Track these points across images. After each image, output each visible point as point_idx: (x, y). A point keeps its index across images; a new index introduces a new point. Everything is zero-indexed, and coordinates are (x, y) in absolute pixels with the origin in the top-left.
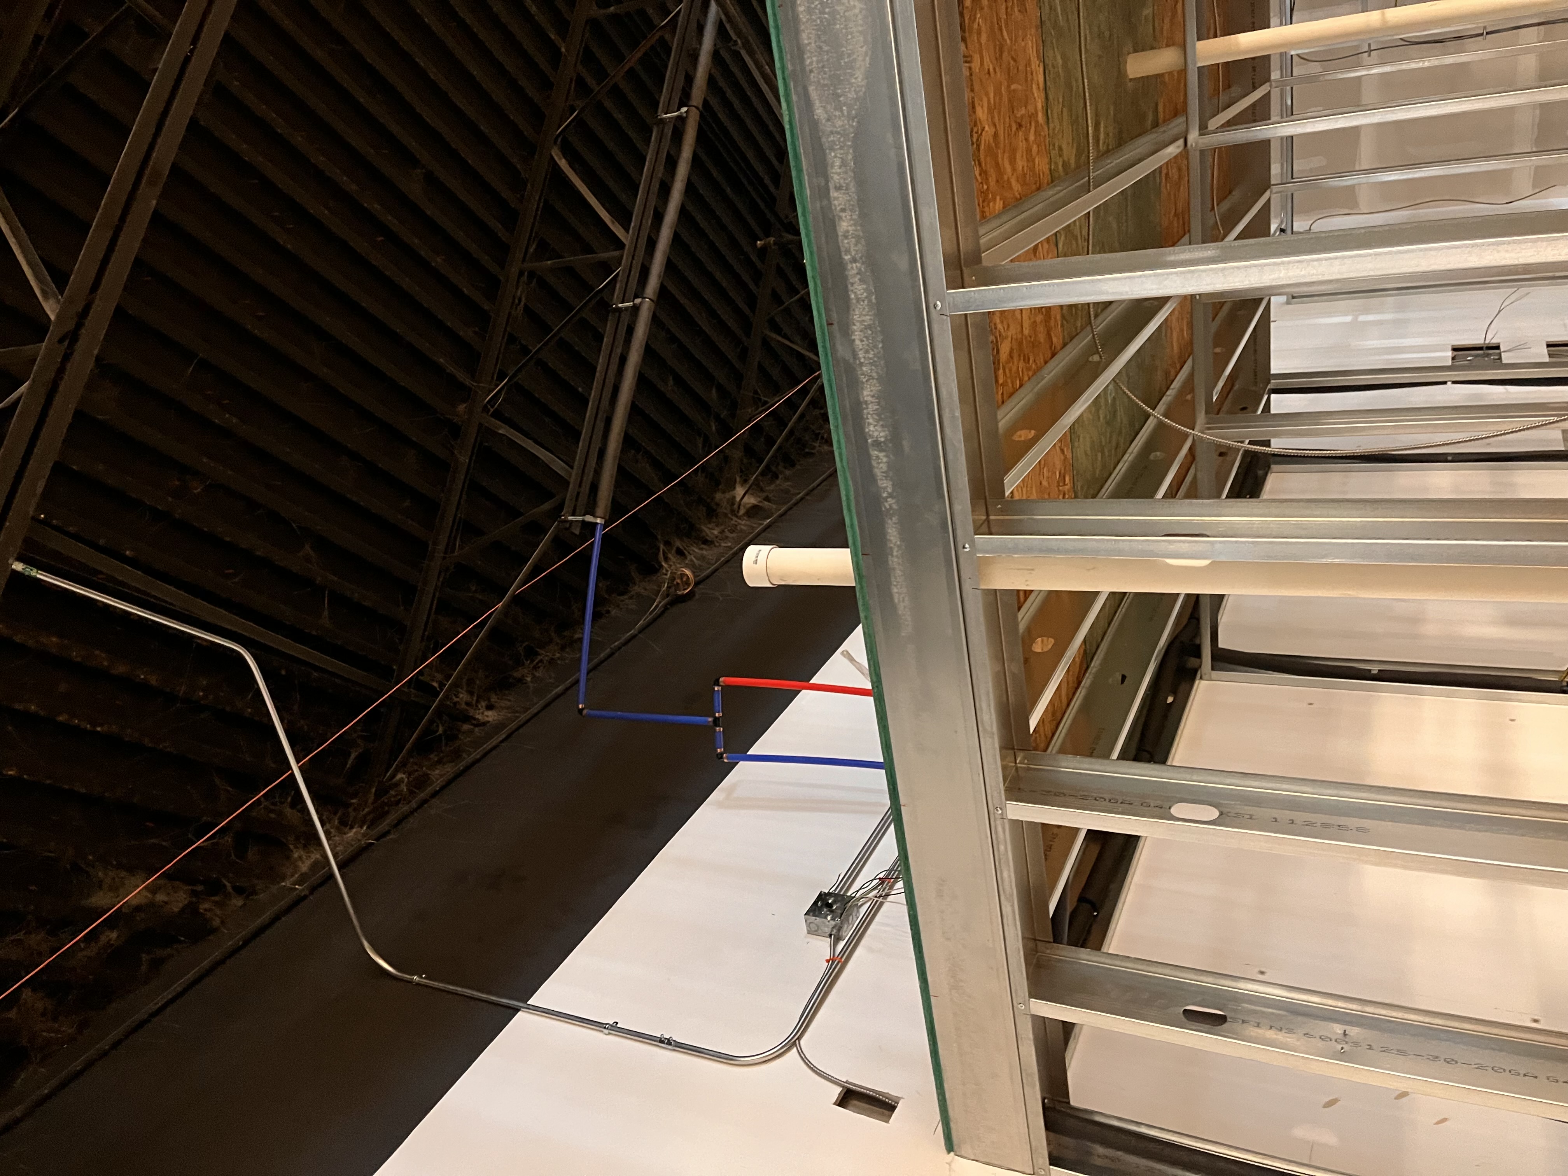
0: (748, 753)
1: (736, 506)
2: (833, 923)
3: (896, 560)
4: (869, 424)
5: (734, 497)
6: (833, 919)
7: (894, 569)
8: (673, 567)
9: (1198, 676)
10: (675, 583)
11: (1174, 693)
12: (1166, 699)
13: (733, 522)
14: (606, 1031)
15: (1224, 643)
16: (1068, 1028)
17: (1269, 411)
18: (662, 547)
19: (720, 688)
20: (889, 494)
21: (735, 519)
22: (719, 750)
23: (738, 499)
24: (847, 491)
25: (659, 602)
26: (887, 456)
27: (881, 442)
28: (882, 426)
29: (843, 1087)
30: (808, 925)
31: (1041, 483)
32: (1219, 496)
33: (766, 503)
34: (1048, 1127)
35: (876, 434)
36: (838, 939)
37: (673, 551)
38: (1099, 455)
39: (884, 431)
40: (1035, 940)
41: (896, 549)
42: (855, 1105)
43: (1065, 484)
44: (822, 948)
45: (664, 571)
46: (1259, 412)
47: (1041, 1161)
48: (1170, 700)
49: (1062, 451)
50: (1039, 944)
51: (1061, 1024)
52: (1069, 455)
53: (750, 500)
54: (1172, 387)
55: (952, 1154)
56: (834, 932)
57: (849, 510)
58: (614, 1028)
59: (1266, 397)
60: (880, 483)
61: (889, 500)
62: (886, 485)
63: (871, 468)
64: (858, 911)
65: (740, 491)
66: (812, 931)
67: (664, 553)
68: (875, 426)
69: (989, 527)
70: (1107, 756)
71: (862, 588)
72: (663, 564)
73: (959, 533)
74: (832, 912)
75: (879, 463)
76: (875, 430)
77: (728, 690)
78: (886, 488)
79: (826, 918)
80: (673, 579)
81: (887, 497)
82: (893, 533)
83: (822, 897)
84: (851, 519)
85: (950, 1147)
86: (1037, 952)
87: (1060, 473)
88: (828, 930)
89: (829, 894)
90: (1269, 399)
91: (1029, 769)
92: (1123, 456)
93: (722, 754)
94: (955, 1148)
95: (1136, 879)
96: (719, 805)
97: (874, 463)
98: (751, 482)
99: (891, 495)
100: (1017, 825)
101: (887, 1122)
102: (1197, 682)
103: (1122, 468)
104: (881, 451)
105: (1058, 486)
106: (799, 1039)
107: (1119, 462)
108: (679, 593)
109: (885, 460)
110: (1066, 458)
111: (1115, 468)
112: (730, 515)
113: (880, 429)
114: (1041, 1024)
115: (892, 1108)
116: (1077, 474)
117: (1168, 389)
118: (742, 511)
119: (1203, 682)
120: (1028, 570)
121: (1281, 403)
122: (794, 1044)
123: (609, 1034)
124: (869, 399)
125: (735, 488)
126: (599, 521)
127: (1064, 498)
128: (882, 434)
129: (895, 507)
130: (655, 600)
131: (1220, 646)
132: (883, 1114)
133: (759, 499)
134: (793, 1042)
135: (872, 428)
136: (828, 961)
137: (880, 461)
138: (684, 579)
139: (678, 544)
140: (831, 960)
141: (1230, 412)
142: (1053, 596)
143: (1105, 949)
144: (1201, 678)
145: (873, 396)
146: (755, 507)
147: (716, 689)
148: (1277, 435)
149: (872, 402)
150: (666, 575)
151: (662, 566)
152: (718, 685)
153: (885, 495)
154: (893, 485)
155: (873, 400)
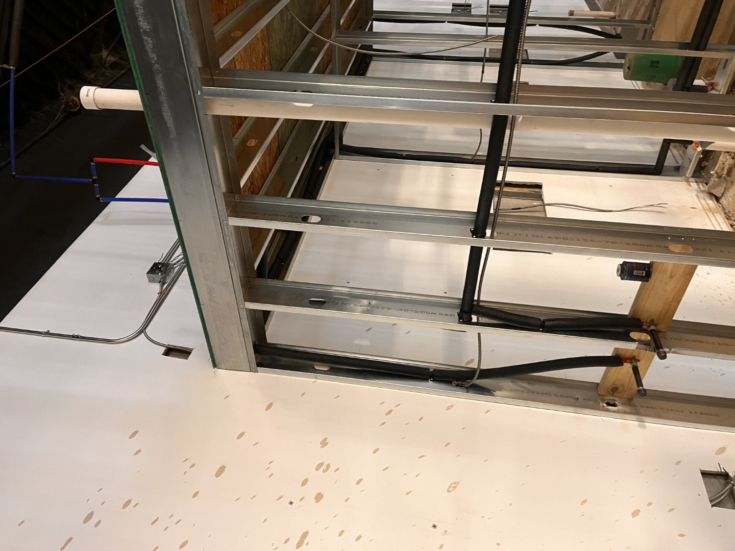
0: (116, 197)
1: (103, 62)
2: (161, 276)
3: (163, 98)
4: (140, 21)
5: (102, 57)
6: (161, 275)
7: (163, 103)
8: (68, 96)
9: (334, 158)
10: (69, 104)
11: (323, 165)
12: (319, 168)
13: (102, 71)
14: (43, 335)
15: (346, 142)
16: (266, 314)
17: (372, 30)
18: (59, 84)
19: (94, 164)
20: (155, 61)
21: (103, 69)
22: (97, 196)
23: (104, 57)
24: (133, 57)
25: (59, 116)
26: (152, 40)
27: (148, 32)
28: (147, 22)
29: (166, 347)
30: (149, 278)
31: (251, 60)
32: (343, 74)
33: (121, 61)
34: (255, 352)
35: (144, 27)
36: (164, 283)
37: (67, 86)
38: (284, 47)
39: (149, 26)
40: (248, 277)
41: (162, 92)
42: (173, 354)
43: (265, 62)
44: (156, 287)
45: (62, 98)
46: (367, 30)
47: (253, 366)
48: (321, 168)
49: (263, 44)
50: (251, 279)
51: (262, 312)
52: (267, 46)
53: (112, 59)
54: (324, 13)
55: (216, 368)
56: (162, 280)
57: (135, 69)
58: (48, 334)
59: (370, 22)
60: (150, 55)
61: (156, 64)
62: (153, 56)
63: (144, 46)
64: (174, 270)
65: (105, 53)
66: (151, 281)
67: (61, 88)
68: (143, 22)
69: (213, 83)
70: (285, 196)
71: (147, 112)
72: (61, 94)
73: (194, 85)
74: (161, 271)
75: (148, 44)
76: (144, 25)
77: (98, 164)
78: (154, 57)
79: (158, 274)
80: (67, 103)
81: (154, 63)
82: (160, 83)
83: (156, 265)
84: (136, 73)
85: (215, 366)
86: (249, 282)
87: (262, 55)
88: (159, 280)
89: (159, 263)
90: (372, 24)
91: (241, 202)
92: (297, 48)
93: (99, 198)
94: (217, 366)
95: (301, 249)
96: (101, 223)
97: (145, 43)
98: (111, 48)
99: (156, 62)
100: (237, 228)
101: (187, 359)
102: (333, 160)
103: (297, 54)
104: (148, 37)
105: (261, 62)
106: (145, 329)
107: (295, 51)
108: (72, 110)
109: (151, 42)
110: (265, 47)
111: (293, 54)
112: (100, 67)
113: (146, 24)
114: (253, 312)
115: (190, 353)
116: (272, 56)
117: (321, 14)
118: (107, 65)
119: (336, 160)
120: (231, 105)
121: (378, 26)
122: (143, 331)
123: (45, 336)
124: (138, 6)
125: (101, 52)
126: (12, 68)
127: (265, 70)
128: (148, 27)
129: (160, 69)
130: (57, 114)
131: (344, 144)
132: (185, 356)
133: (117, 59)
134: (142, 330)
135: (141, 23)
136: (158, 293)
137: (149, 42)
138: (74, 103)
139: (69, 82)
140: (160, 293)
141: (354, 29)
142: (259, 119)
143: (285, 280)
144: (335, 158)
145: (140, 5)
146: (114, 63)
147: (92, 164)
148: (376, 43)
149: (140, 9)
150: (63, 100)
151: (60, 95)
152: (93, 162)
153: (153, 62)
154: (157, 57)
155: (141, 7)
